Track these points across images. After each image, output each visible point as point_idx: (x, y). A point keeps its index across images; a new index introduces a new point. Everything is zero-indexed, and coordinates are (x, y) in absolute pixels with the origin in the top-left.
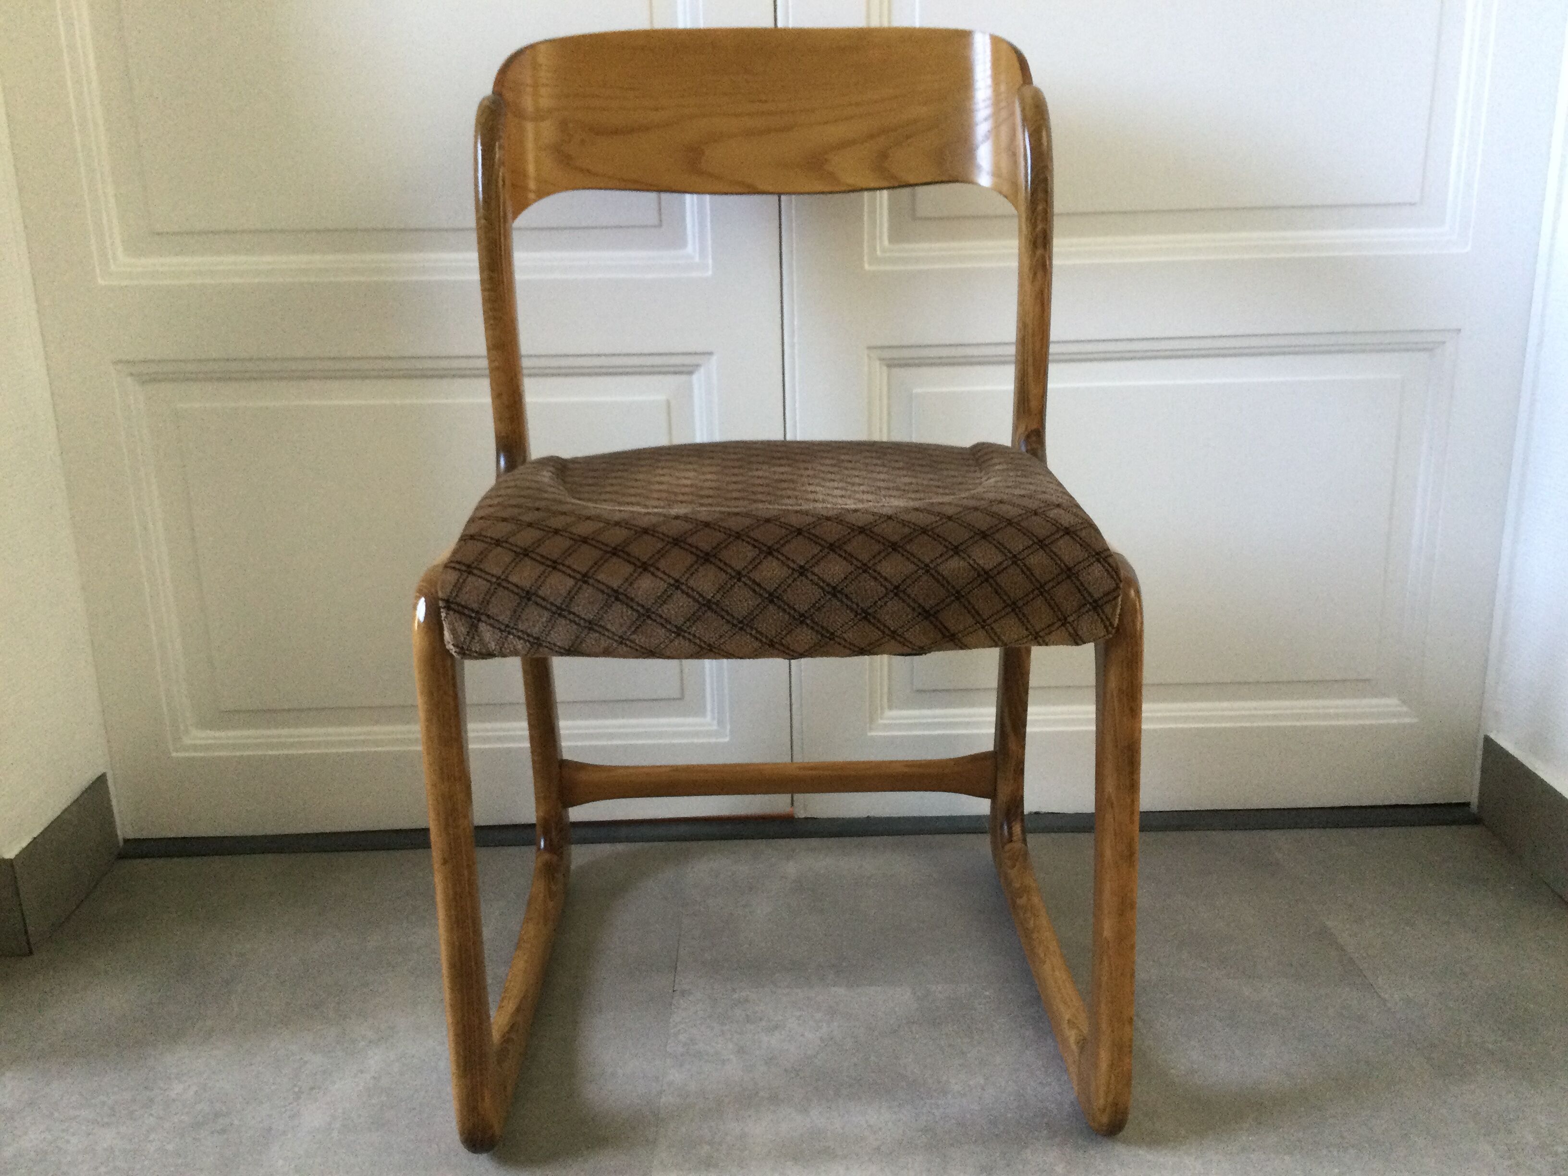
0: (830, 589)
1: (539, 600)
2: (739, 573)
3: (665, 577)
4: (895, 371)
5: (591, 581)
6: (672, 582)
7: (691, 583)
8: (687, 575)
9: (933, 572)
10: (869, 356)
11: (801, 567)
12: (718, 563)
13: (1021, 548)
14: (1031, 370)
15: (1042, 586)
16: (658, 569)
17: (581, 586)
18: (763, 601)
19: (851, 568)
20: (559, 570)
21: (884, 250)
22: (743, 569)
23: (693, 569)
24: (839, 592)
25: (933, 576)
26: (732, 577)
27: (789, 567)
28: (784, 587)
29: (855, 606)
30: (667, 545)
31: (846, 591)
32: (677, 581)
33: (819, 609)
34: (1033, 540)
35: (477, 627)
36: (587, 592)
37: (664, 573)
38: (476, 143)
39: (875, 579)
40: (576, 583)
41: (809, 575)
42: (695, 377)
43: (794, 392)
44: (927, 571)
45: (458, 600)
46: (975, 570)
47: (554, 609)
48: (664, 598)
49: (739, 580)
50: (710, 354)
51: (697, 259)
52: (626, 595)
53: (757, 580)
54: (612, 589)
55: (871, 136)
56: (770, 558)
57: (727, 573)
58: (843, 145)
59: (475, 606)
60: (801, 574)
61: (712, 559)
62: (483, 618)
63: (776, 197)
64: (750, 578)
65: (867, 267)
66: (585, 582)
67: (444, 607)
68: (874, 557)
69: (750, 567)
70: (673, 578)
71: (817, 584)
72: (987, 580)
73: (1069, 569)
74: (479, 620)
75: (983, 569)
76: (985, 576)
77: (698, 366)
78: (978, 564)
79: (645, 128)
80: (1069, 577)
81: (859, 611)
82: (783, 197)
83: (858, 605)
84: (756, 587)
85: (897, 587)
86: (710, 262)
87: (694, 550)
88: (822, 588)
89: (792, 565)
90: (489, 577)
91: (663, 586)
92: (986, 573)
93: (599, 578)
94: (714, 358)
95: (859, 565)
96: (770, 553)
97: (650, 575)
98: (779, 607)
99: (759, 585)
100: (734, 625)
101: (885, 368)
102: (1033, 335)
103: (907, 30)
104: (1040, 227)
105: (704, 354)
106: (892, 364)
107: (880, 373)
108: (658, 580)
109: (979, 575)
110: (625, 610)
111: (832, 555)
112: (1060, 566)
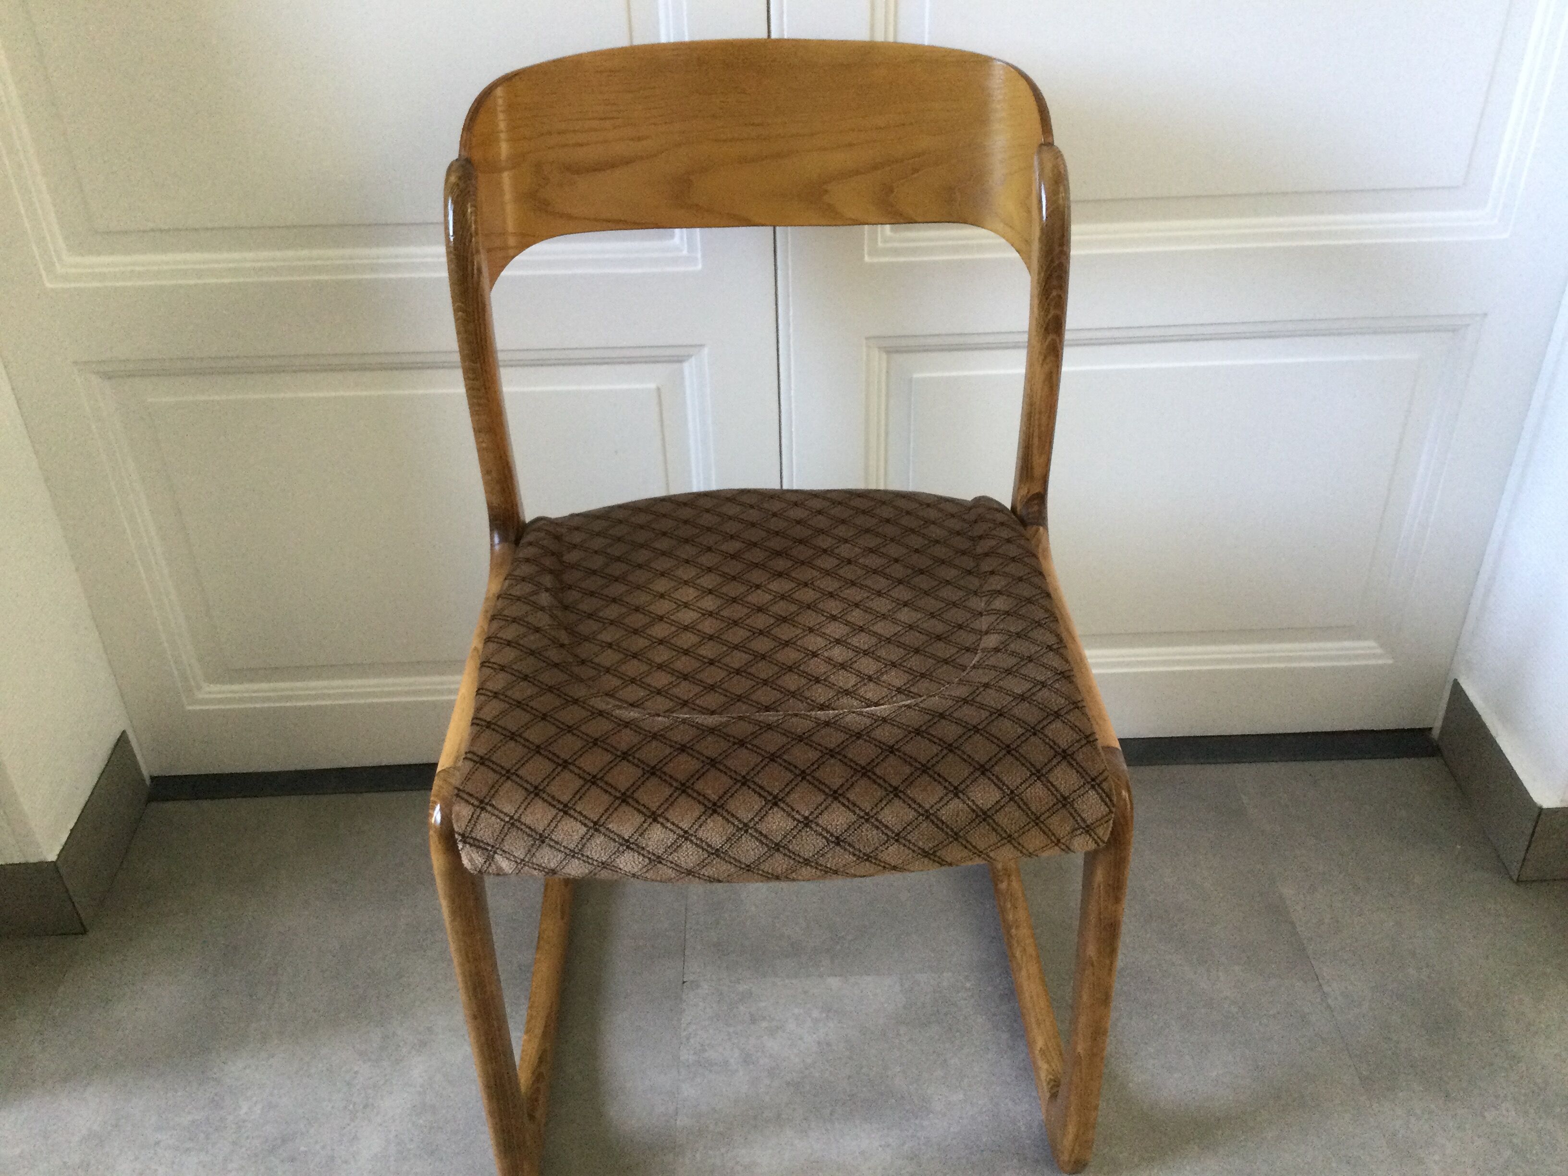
0: (834, 839)
1: (552, 843)
2: (746, 825)
3: (674, 828)
4: (895, 356)
5: (602, 829)
6: (682, 833)
7: (700, 834)
8: (696, 827)
9: (932, 817)
10: (868, 347)
11: (806, 818)
12: (725, 814)
13: (1019, 781)
14: (1036, 441)
15: (1038, 818)
16: (668, 820)
17: (593, 834)
18: (769, 850)
19: (854, 818)
20: (571, 816)
21: (885, 241)
22: (750, 821)
23: (701, 821)
24: (843, 841)
25: (933, 822)
26: (739, 829)
27: (795, 819)
28: (789, 837)
29: (857, 853)
30: (675, 791)
31: (849, 840)
32: (686, 832)
33: (823, 855)
34: (1031, 771)
35: (493, 857)
36: (599, 839)
37: (673, 824)
38: (446, 206)
39: (877, 828)
40: (588, 831)
41: (813, 826)
42: (686, 366)
43: (789, 377)
44: (927, 817)
45: (474, 835)
46: (973, 811)
47: (568, 851)
48: (675, 847)
49: (746, 831)
50: (702, 346)
51: (685, 252)
52: (637, 845)
53: (764, 832)
54: (623, 838)
55: (875, 168)
56: (775, 809)
57: (734, 825)
58: (844, 175)
59: (491, 842)
60: (806, 825)
61: (719, 810)
62: (498, 851)
63: (771, 229)
64: (756, 830)
65: (867, 259)
66: (597, 830)
67: (461, 841)
68: (876, 806)
69: (756, 819)
70: (682, 830)
71: (821, 834)
72: (984, 820)
73: (1065, 798)
74: (495, 852)
75: (981, 810)
76: (983, 816)
77: (689, 356)
78: (977, 805)
79: (627, 162)
80: (1064, 806)
81: (861, 855)
82: (778, 228)
83: (860, 851)
84: (762, 837)
85: (898, 835)
86: (699, 255)
87: (701, 798)
88: (825, 838)
89: (797, 816)
90: (502, 816)
91: (672, 837)
92: (984, 813)
93: (610, 826)
94: (706, 351)
95: (862, 814)
96: (776, 804)
97: (659, 825)
98: (785, 855)
99: (766, 837)
100: (741, 868)
101: (884, 356)
102: (1040, 413)
103: (915, 47)
104: (1053, 312)
105: (695, 346)
106: (890, 351)
107: (879, 360)
108: (668, 832)
109: (977, 816)
110: (636, 857)
111: (836, 805)
112: (1056, 796)
